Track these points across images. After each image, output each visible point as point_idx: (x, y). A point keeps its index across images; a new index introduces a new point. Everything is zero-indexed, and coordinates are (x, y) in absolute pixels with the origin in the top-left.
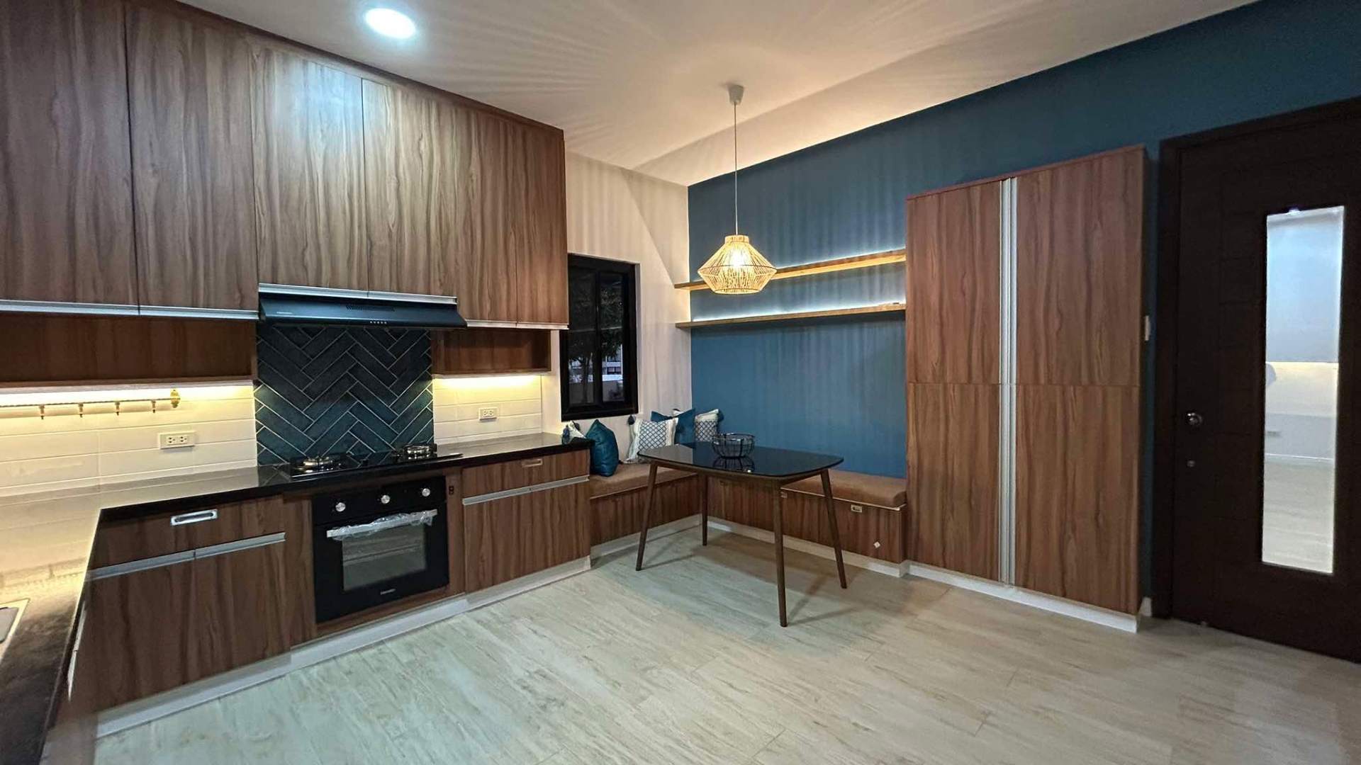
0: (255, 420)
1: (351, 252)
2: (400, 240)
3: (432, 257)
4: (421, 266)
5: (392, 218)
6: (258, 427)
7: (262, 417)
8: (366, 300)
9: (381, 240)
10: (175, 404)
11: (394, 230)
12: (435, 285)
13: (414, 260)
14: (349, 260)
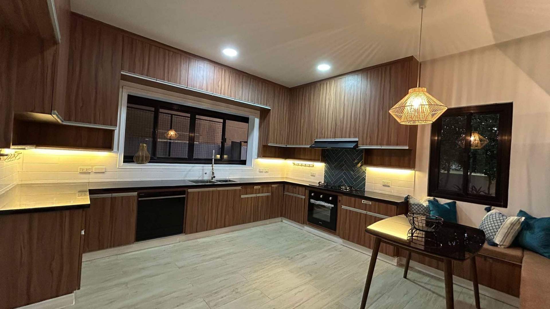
0: (324, 172)
1: (332, 128)
2: (343, 122)
3: (351, 126)
4: (348, 130)
5: (342, 117)
6: (325, 174)
7: (326, 171)
8: (334, 141)
9: (339, 123)
10: (313, 166)
11: (342, 120)
12: (352, 135)
13: (346, 128)
14: (331, 131)
